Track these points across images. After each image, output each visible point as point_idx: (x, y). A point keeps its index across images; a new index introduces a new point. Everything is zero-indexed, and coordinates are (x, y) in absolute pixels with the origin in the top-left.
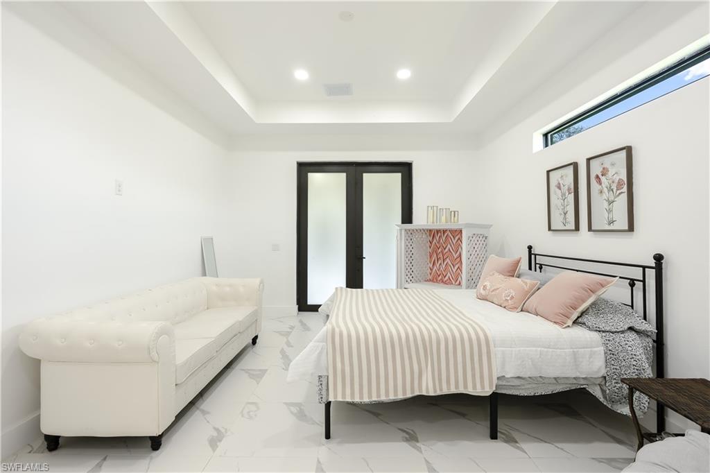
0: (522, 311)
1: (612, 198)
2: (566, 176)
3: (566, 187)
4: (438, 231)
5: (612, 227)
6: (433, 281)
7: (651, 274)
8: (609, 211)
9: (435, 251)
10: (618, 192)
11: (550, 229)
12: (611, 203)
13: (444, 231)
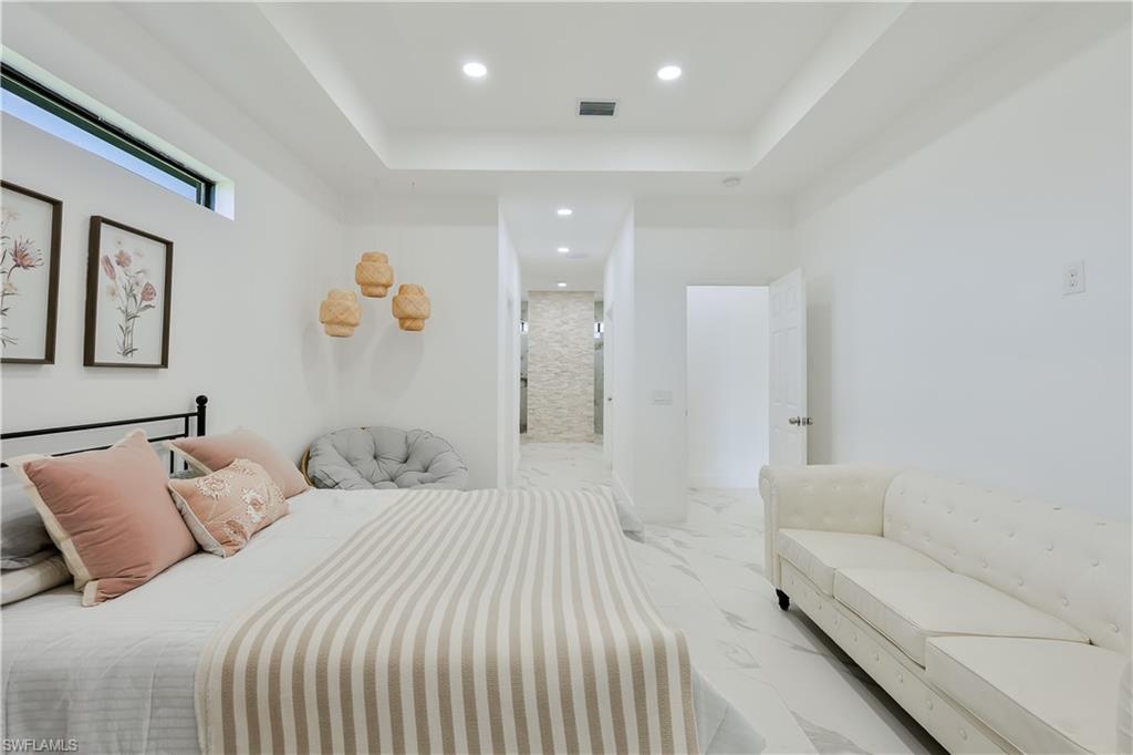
5: (128, 360)
7: (194, 422)
8: (127, 331)
10: (145, 303)
12: (130, 317)
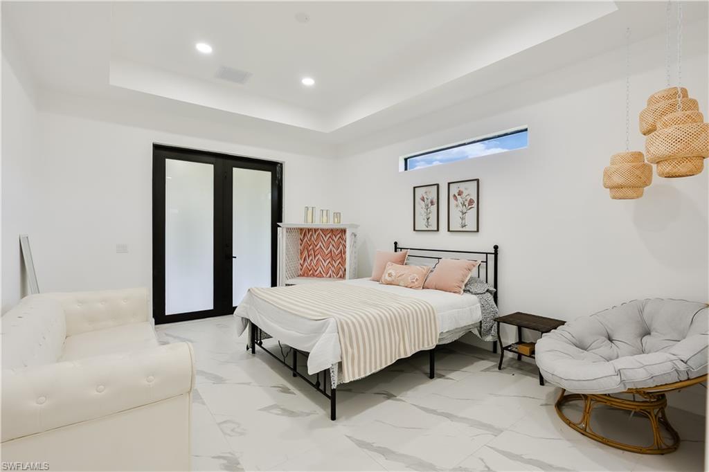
0: (423, 288)
1: (465, 211)
2: (430, 192)
3: (429, 200)
4: (309, 230)
5: (464, 229)
6: (303, 275)
7: (491, 257)
8: (463, 219)
9: (306, 248)
10: (470, 207)
11: (414, 230)
12: (464, 213)
13: (316, 230)
